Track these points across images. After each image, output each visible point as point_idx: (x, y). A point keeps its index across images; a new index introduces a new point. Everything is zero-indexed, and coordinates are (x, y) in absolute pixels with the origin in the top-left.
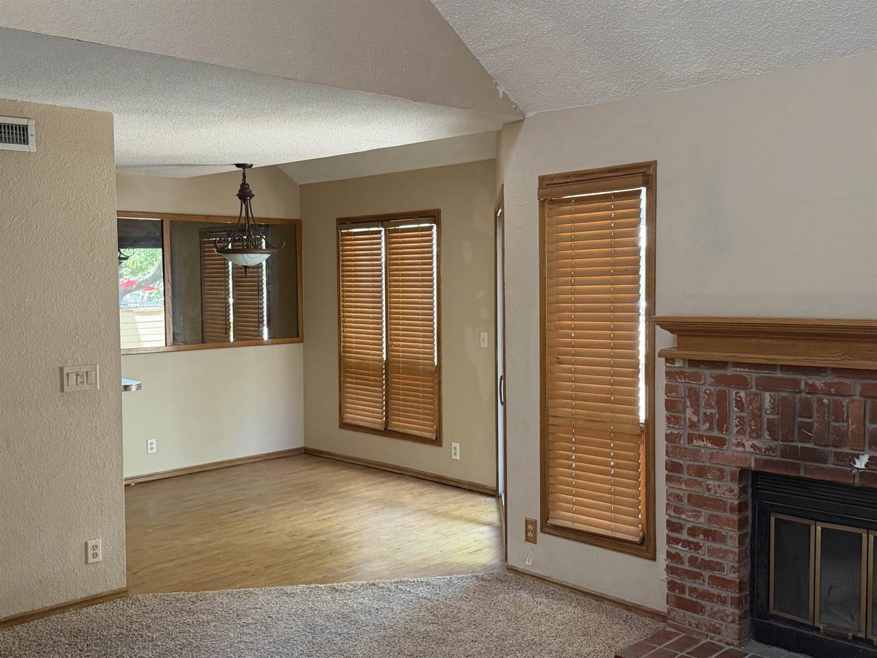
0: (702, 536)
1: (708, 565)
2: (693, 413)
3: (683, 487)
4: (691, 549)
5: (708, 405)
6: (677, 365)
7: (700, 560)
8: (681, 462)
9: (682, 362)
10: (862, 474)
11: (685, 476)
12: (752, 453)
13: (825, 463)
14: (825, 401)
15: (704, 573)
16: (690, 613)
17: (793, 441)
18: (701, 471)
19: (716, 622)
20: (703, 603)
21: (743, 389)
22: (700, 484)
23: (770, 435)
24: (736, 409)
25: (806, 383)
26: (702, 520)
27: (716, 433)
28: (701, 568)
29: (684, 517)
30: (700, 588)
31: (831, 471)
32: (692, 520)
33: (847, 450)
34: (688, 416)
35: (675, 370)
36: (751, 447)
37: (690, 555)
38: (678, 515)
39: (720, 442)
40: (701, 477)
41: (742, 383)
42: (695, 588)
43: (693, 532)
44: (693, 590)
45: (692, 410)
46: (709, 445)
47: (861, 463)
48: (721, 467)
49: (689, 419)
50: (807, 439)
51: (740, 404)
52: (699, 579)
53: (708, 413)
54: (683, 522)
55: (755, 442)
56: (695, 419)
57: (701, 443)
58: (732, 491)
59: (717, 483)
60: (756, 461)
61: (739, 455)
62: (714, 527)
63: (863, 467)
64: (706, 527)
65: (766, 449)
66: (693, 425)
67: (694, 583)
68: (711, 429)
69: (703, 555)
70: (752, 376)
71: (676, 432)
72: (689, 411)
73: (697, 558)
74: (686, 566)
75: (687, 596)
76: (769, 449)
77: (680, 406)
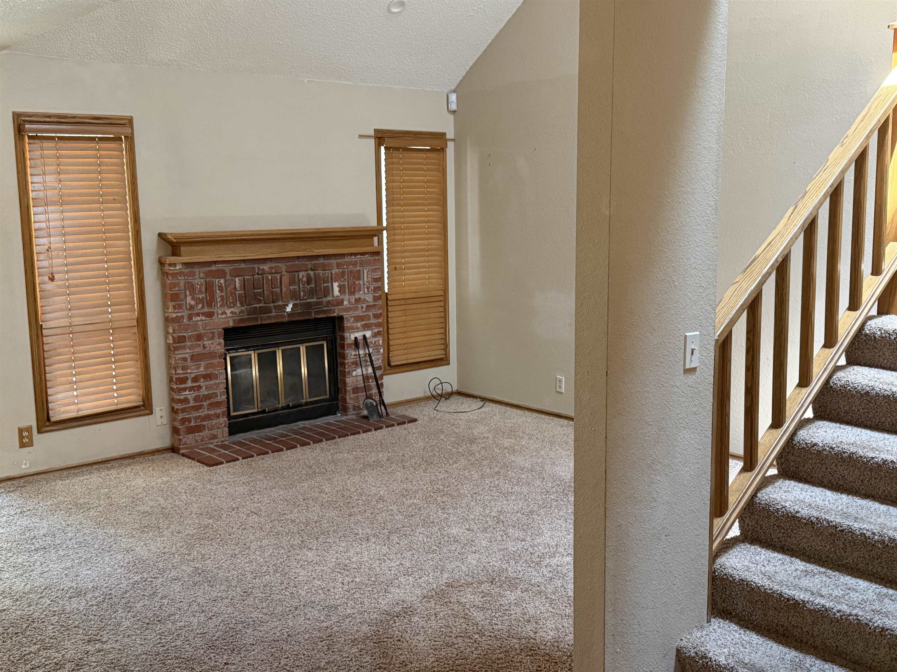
0: (202, 380)
1: (207, 397)
2: (192, 299)
3: (188, 351)
4: (195, 391)
5: (201, 292)
6: (178, 267)
7: (201, 396)
8: (185, 334)
9: (181, 265)
10: (290, 314)
11: (188, 343)
12: (232, 317)
13: (271, 313)
14: (270, 277)
15: (204, 403)
16: (196, 434)
17: (253, 304)
18: (199, 337)
19: (214, 432)
20: (204, 423)
21: (222, 278)
22: (199, 345)
23: (240, 304)
24: (218, 291)
25: (259, 269)
26: (202, 369)
27: (206, 310)
28: (202, 401)
29: (189, 371)
30: (202, 414)
31: (275, 317)
32: (195, 371)
33: (280, 303)
34: (188, 302)
35: (176, 271)
36: (231, 313)
37: (194, 395)
38: (185, 372)
39: (210, 315)
40: (200, 341)
41: (222, 274)
42: (199, 416)
43: (195, 379)
44: (196, 418)
45: (191, 297)
46: (204, 318)
47: (289, 309)
48: (211, 331)
49: (189, 304)
50: (260, 301)
51: (221, 288)
52: (201, 408)
53: (201, 297)
54: (188, 375)
55: (233, 310)
56: (193, 303)
57: (199, 318)
58: (220, 344)
59: (210, 342)
60: (234, 321)
61: (223, 320)
62: (209, 371)
63: (290, 310)
64: (204, 373)
65: (239, 313)
66: (192, 307)
67: (199, 412)
68: (203, 307)
69: (204, 392)
70: (227, 268)
71: (180, 315)
72: (189, 299)
73: (200, 395)
74: (192, 404)
75: (193, 424)
76: (241, 312)
77: (182, 296)
